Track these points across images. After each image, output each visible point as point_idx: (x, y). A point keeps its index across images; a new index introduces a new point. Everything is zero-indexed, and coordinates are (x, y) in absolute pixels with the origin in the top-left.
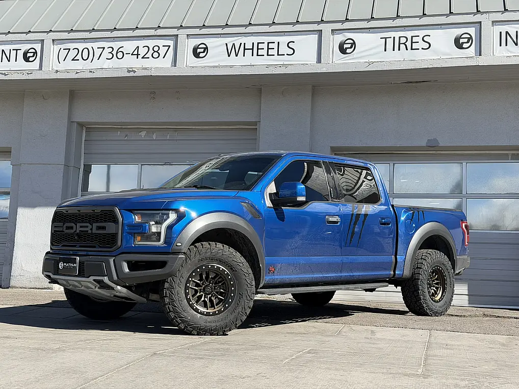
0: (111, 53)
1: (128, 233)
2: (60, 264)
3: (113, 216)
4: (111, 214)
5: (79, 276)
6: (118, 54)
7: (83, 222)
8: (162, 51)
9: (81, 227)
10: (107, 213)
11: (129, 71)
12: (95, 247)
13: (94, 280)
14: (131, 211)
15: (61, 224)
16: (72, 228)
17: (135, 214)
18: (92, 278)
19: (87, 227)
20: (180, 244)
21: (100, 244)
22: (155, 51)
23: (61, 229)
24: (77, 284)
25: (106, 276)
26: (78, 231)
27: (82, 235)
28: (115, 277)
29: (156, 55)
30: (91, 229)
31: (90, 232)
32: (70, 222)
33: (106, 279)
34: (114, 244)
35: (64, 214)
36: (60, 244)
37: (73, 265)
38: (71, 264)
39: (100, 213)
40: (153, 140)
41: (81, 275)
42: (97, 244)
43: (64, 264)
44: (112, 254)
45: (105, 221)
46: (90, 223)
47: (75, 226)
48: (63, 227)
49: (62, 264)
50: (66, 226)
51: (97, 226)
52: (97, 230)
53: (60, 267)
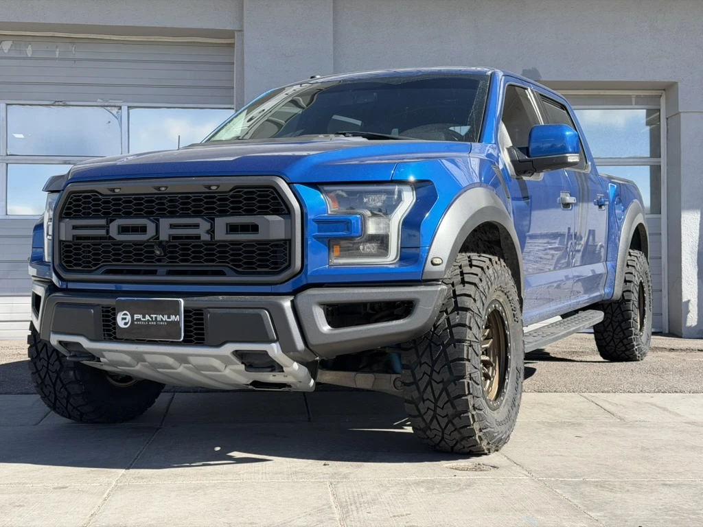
1: (317, 238)
2: (119, 317)
5: (188, 342)
7: (173, 214)
9: (172, 226)
10: (254, 193)
12: (222, 273)
13: (237, 353)
14: (315, 185)
15: (103, 222)
16: (140, 229)
17: (327, 193)
18: (228, 349)
19: (197, 226)
20: (440, 261)
21: (239, 266)
23: (102, 232)
24: (170, 361)
25: (274, 341)
28: (300, 345)
30: (211, 232)
31: (206, 238)
32: (128, 215)
33: (274, 350)
34: (283, 266)
35: (100, 197)
36: (94, 268)
37: (169, 318)
38: (160, 317)
39: (231, 193)
40: (27, 58)
41: (191, 341)
42: (229, 267)
43: (136, 317)
44: (282, 289)
45: (250, 212)
46: (202, 217)
47: (151, 227)
48: (107, 228)
49: (129, 317)
50: (119, 226)
51: (227, 224)
52: (227, 233)
53: (121, 323)
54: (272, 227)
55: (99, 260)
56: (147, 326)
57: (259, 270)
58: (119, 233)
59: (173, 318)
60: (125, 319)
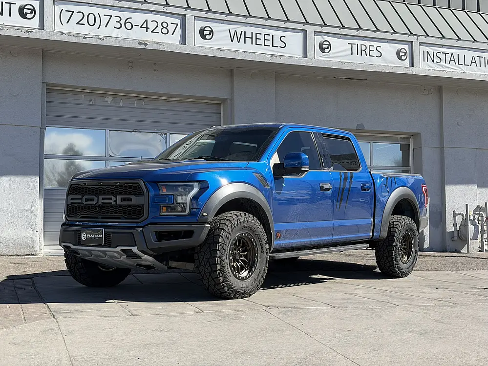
0: (118, 22)
2: (82, 236)
3: (138, 188)
4: (136, 187)
6: (127, 24)
7: (104, 194)
8: (171, 28)
9: (103, 199)
10: (132, 186)
11: (140, 43)
12: (120, 218)
13: (122, 250)
14: (156, 183)
15: (80, 197)
16: (92, 200)
17: (161, 186)
18: (119, 249)
19: (111, 199)
20: (206, 214)
21: (126, 215)
22: (164, 27)
23: (80, 201)
24: (101, 254)
25: (135, 246)
26: (100, 203)
27: (105, 207)
29: (165, 31)
30: (116, 201)
31: (113, 204)
32: (89, 194)
33: (135, 249)
34: (141, 215)
35: (81, 186)
36: (78, 216)
38: (95, 236)
39: (124, 186)
40: (120, 107)
41: (106, 246)
42: (122, 216)
43: (88, 236)
44: (140, 225)
45: (130, 194)
46: (113, 195)
47: (96, 199)
48: (81, 199)
49: (85, 235)
50: (86, 199)
51: (121, 198)
52: (121, 202)
53: (83, 238)
54: (135, 200)
55: (80, 212)
57: (133, 217)
58: (86, 202)
59: (100, 236)
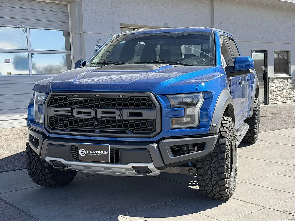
1: (167, 118)
3: (148, 101)
5: (112, 162)
9: (103, 112)
10: (139, 99)
12: (126, 133)
13: (134, 167)
14: (165, 95)
15: (70, 109)
16: (88, 113)
17: (170, 98)
18: (130, 165)
19: (114, 113)
20: (216, 125)
21: (133, 130)
23: (70, 114)
25: (151, 162)
26: (99, 116)
30: (121, 115)
31: (118, 118)
32: (81, 107)
33: (151, 166)
34: (153, 130)
35: (67, 98)
36: (65, 128)
37: (104, 152)
38: (99, 152)
39: (129, 99)
41: (114, 162)
42: (129, 130)
43: (88, 151)
44: (153, 139)
45: (138, 108)
46: (116, 109)
47: (93, 112)
48: (71, 112)
49: (85, 152)
50: (77, 111)
51: (128, 112)
52: (128, 116)
53: (81, 154)
54: (147, 115)
55: (67, 125)
56: (93, 156)
57: (142, 131)
58: (77, 114)
59: (105, 152)
60: (83, 152)
